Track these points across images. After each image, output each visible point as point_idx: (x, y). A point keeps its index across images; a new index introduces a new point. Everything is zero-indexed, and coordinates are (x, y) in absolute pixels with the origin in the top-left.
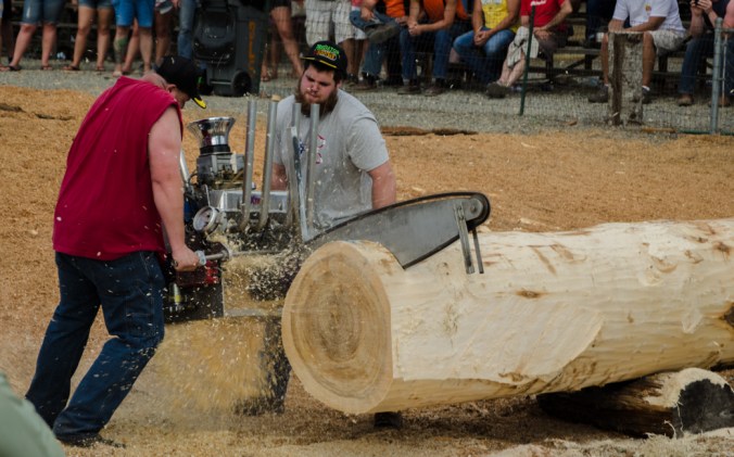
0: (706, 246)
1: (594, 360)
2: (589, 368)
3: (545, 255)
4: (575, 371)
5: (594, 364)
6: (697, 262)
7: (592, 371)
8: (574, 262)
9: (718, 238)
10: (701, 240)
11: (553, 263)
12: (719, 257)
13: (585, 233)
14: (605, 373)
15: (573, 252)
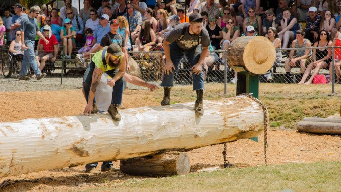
0: (63, 125)
1: (22, 165)
2: (21, 168)
3: (3, 130)
4: (15, 169)
5: (23, 167)
6: (60, 131)
7: (22, 169)
8: (14, 132)
9: (68, 122)
10: (62, 123)
11: (6, 132)
12: (69, 128)
13: (20, 122)
14: (27, 169)
15: (14, 129)
